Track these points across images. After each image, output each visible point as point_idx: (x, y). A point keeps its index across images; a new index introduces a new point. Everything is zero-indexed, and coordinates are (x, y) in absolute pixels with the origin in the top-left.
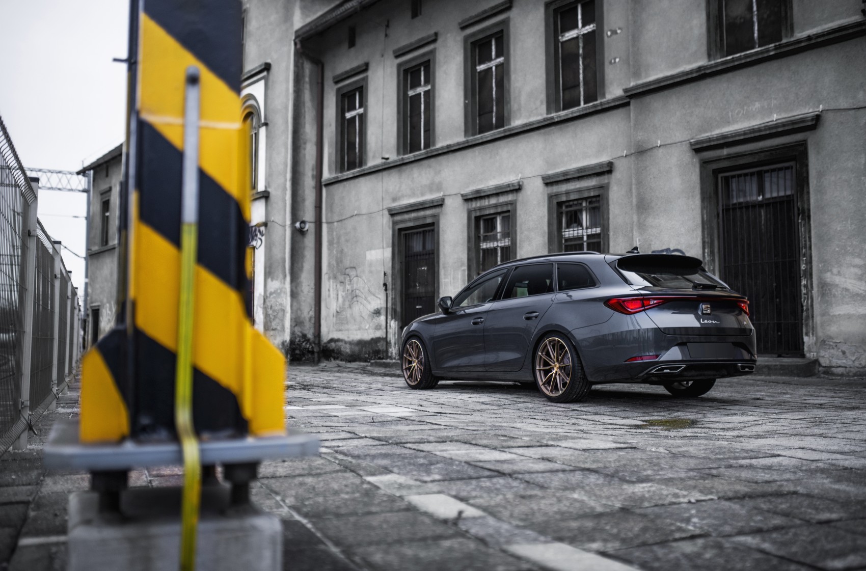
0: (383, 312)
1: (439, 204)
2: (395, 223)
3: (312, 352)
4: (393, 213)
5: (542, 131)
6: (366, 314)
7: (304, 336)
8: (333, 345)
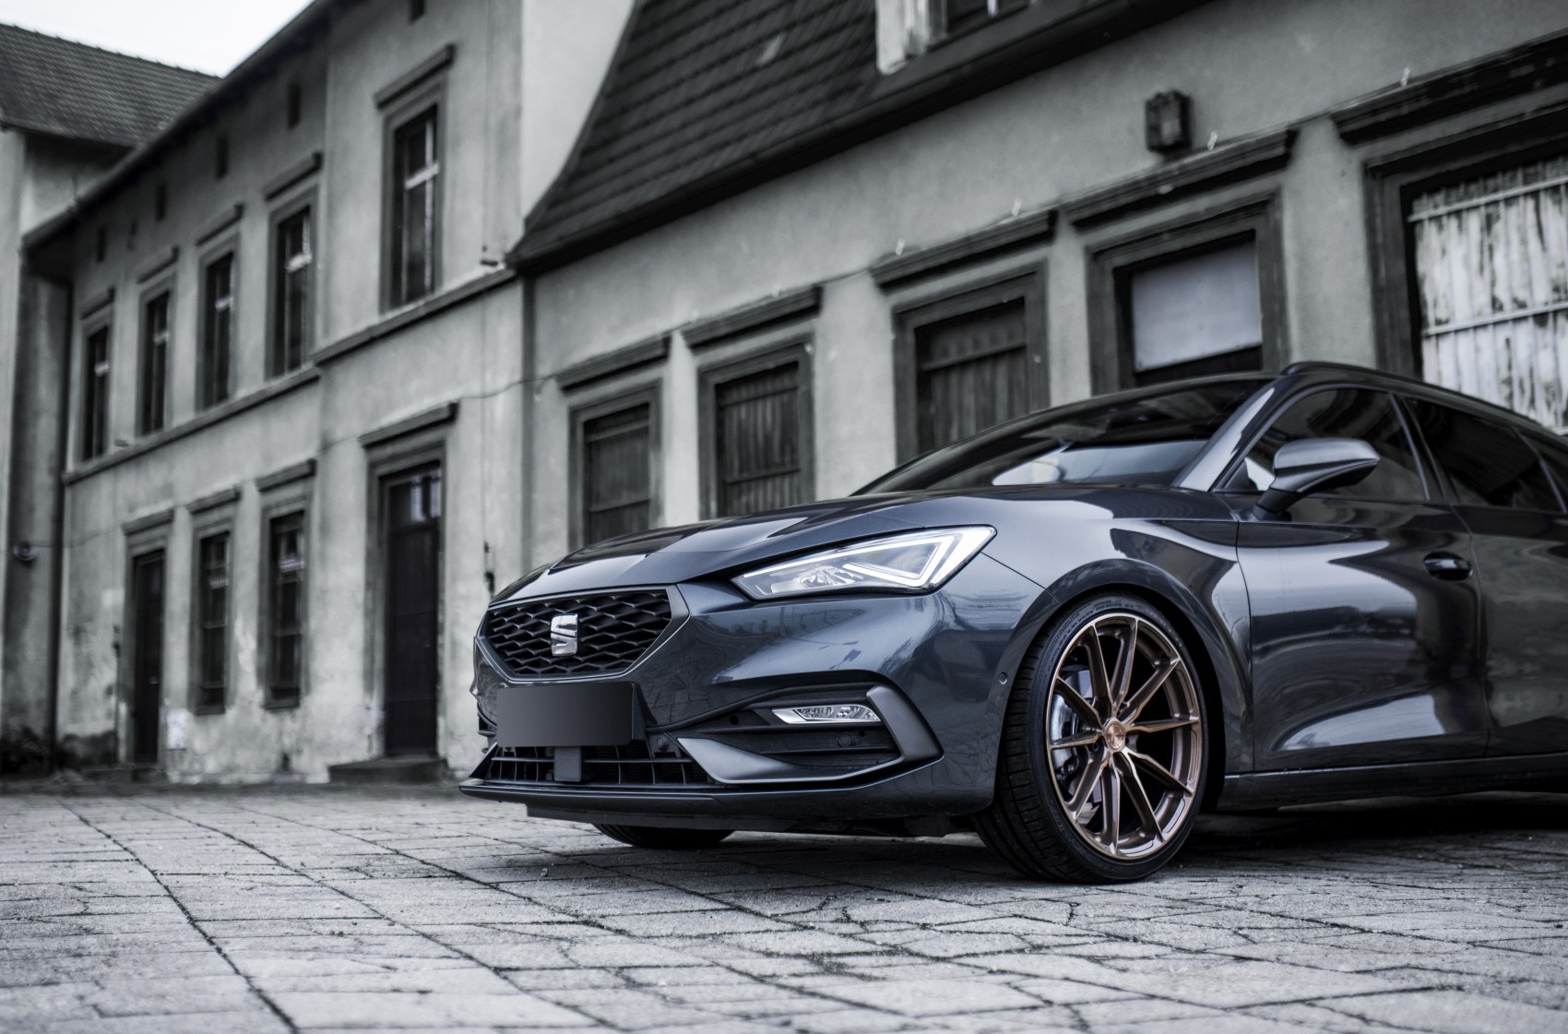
0: (114, 690)
1: (168, 519)
2: (130, 547)
3: (39, 758)
4: (130, 532)
5: (262, 409)
6: (100, 693)
7: (27, 732)
8: (68, 746)
